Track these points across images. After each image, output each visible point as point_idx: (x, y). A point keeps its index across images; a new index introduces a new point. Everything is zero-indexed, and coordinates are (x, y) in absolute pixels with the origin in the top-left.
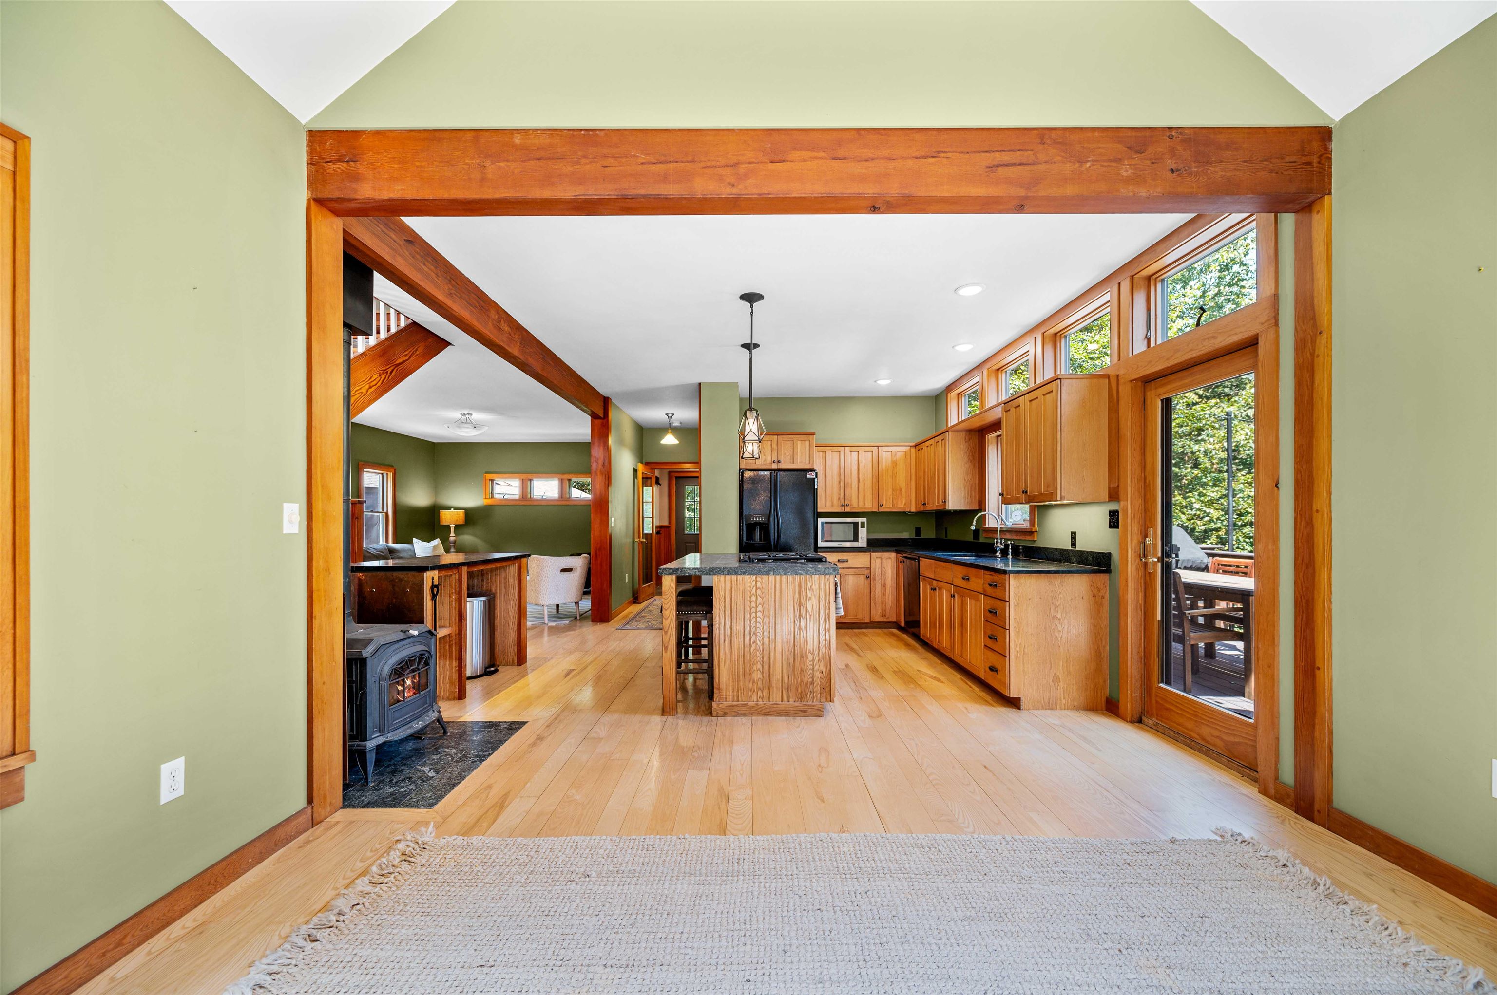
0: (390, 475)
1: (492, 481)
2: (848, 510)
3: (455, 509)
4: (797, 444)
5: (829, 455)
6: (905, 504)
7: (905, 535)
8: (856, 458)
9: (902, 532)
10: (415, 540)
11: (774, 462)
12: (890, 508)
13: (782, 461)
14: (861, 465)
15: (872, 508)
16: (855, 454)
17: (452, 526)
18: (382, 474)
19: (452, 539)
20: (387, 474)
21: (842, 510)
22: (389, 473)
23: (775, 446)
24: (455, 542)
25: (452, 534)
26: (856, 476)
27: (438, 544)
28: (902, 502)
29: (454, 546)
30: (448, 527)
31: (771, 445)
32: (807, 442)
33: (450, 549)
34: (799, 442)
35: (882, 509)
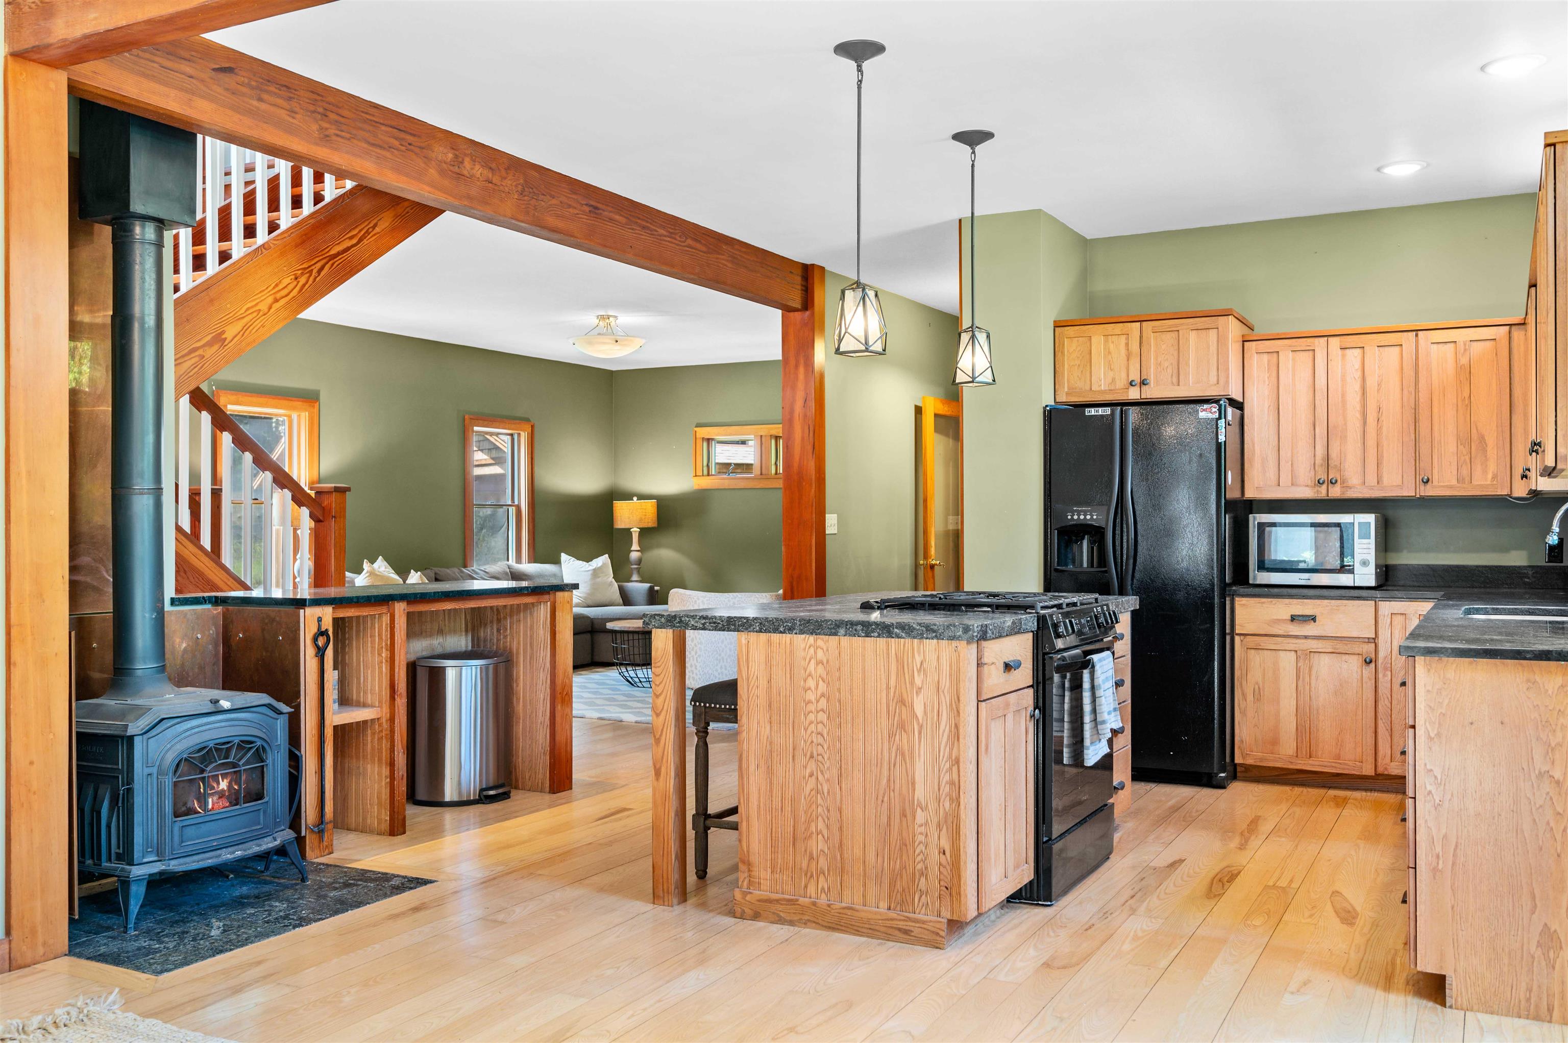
0: (524, 436)
1: (709, 440)
2: (1336, 492)
3: (642, 497)
4: (1188, 340)
5: (1286, 358)
6: (1495, 477)
7: (1517, 559)
8: (1357, 365)
9: (1505, 549)
10: (564, 557)
11: (1131, 384)
12: (1451, 487)
13: (1152, 380)
14: (1371, 382)
15: (1401, 487)
16: (1354, 356)
17: (635, 531)
18: (512, 435)
19: (634, 555)
20: (519, 435)
21: (1322, 493)
22: (522, 434)
23: (1135, 346)
24: (639, 562)
25: (635, 546)
26: (1358, 407)
27: (604, 564)
28: (1485, 472)
29: (638, 570)
30: (627, 532)
31: (1127, 344)
32: (1213, 334)
33: (631, 576)
34: (1193, 335)
35: (1429, 491)
